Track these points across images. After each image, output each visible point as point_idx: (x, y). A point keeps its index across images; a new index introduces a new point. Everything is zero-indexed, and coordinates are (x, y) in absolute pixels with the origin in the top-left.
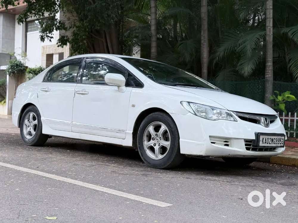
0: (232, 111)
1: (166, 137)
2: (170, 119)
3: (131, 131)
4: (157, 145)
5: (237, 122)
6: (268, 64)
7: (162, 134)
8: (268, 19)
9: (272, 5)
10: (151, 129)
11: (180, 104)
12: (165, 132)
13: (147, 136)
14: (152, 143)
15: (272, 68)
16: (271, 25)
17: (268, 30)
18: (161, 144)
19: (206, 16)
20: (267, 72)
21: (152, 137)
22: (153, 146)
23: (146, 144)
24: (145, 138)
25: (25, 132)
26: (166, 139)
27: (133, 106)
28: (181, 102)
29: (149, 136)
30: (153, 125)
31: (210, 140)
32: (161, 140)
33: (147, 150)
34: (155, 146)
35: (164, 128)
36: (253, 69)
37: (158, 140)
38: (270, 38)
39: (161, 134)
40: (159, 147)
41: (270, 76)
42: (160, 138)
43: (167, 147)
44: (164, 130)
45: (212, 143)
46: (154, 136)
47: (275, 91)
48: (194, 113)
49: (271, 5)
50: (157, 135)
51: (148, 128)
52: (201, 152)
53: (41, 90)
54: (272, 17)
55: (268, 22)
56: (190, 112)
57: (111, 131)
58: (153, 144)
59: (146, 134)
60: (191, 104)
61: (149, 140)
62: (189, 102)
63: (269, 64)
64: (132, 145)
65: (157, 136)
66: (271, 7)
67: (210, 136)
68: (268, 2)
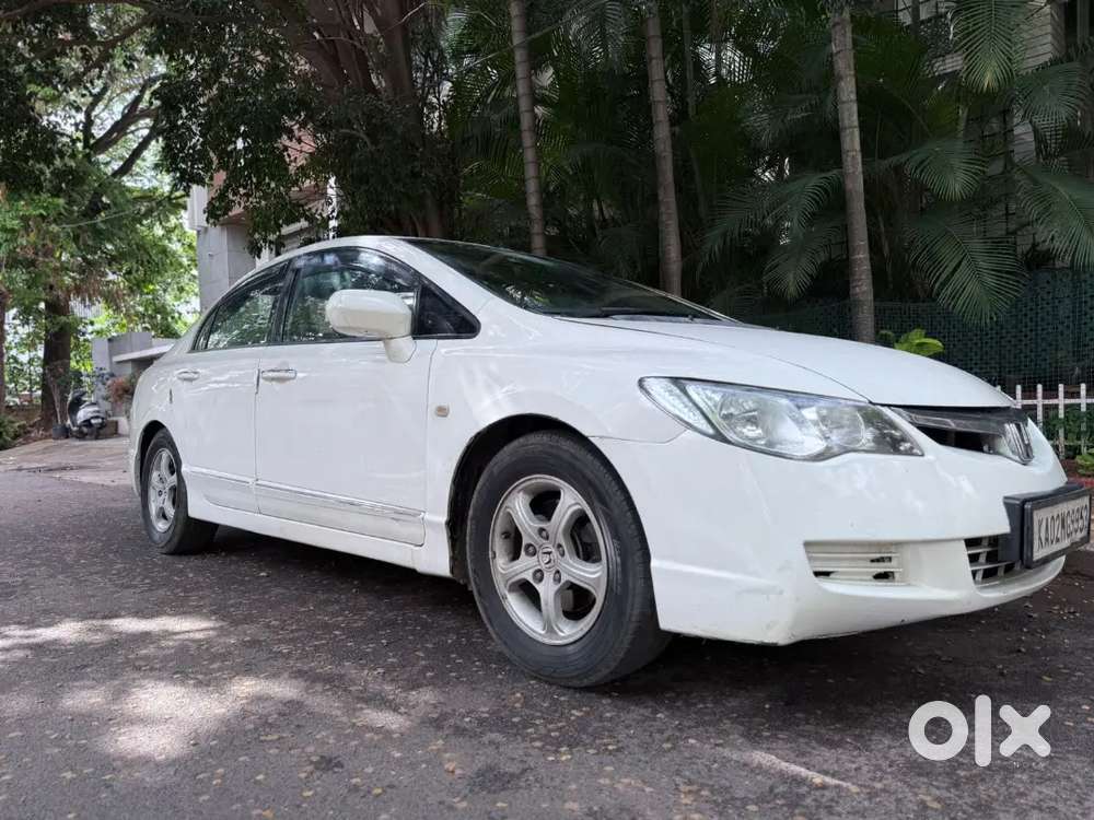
0: (889, 406)
1: (586, 539)
2: (597, 463)
3: (442, 517)
4: (549, 577)
5: (923, 455)
6: (857, 256)
7: (565, 531)
8: (848, 131)
9: (854, 89)
10: (518, 505)
11: (638, 392)
12: (580, 522)
13: (506, 535)
14: (525, 567)
15: (869, 268)
16: (857, 146)
17: (849, 159)
18: (565, 578)
19: (669, 149)
20: (855, 280)
21: (525, 541)
22: (532, 582)
23: (504, 568)
24: (498, 545)
25: (153, 509)
26: (588, 553)
27: (442, 412)
28: (641, 382)
29: (513, 535)
30: (525, 490)
31: (810, 559)
32: (563, 555)
33: (508, 596)
34: (541, 580)
35: (570, 501)
36: (811, 276)
37: (549, 553)
38: (856, 184)
39: (561, 530)
40: (557, 587)
41: (865, 288)
42: (560, 546)
43: (593, 591)
44: (575, 512)
45: (817, 574)
46: (531, 537)
47: (883, 332)
48: (711, 431)
49: (852, 92)
50: (544, 534)
51: (507, 503)
52: (769, 627)
53: (179, 379)
54: (856, 123)
55: (848, 139)
56: (689, 426)
57: (372, 512)
58: (531, 571)
59: (498, 526)
60: (691, 389)
61: (515, 556)
62: (675, 380)
63: (861, 256)
64: (452, 571)
65: (547, 538)
66: (853, 97)
67: (807, 544)
68: (843, 84)
